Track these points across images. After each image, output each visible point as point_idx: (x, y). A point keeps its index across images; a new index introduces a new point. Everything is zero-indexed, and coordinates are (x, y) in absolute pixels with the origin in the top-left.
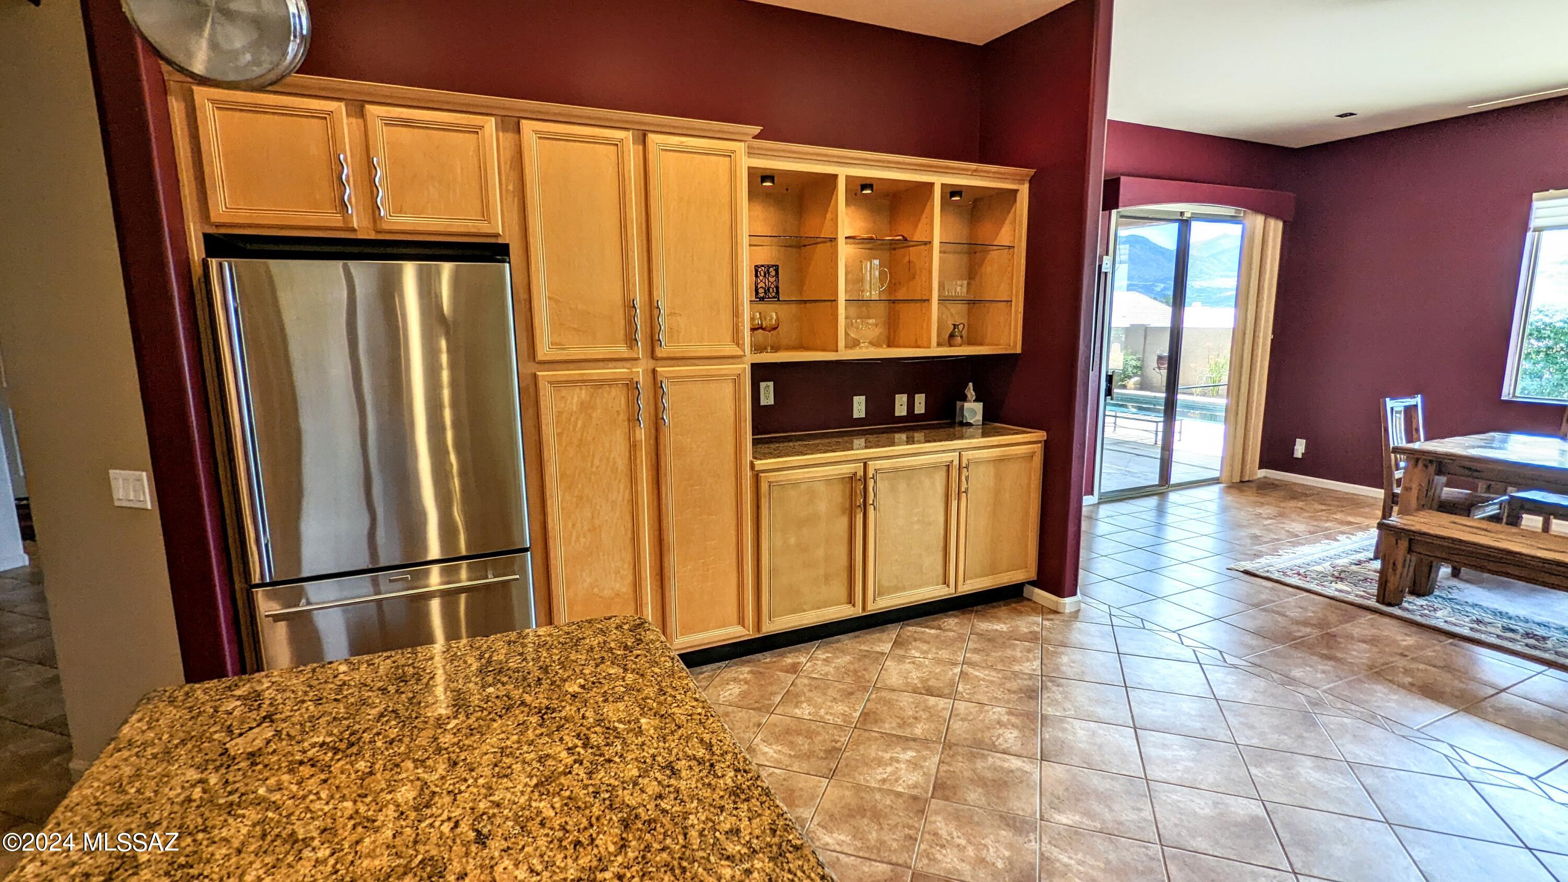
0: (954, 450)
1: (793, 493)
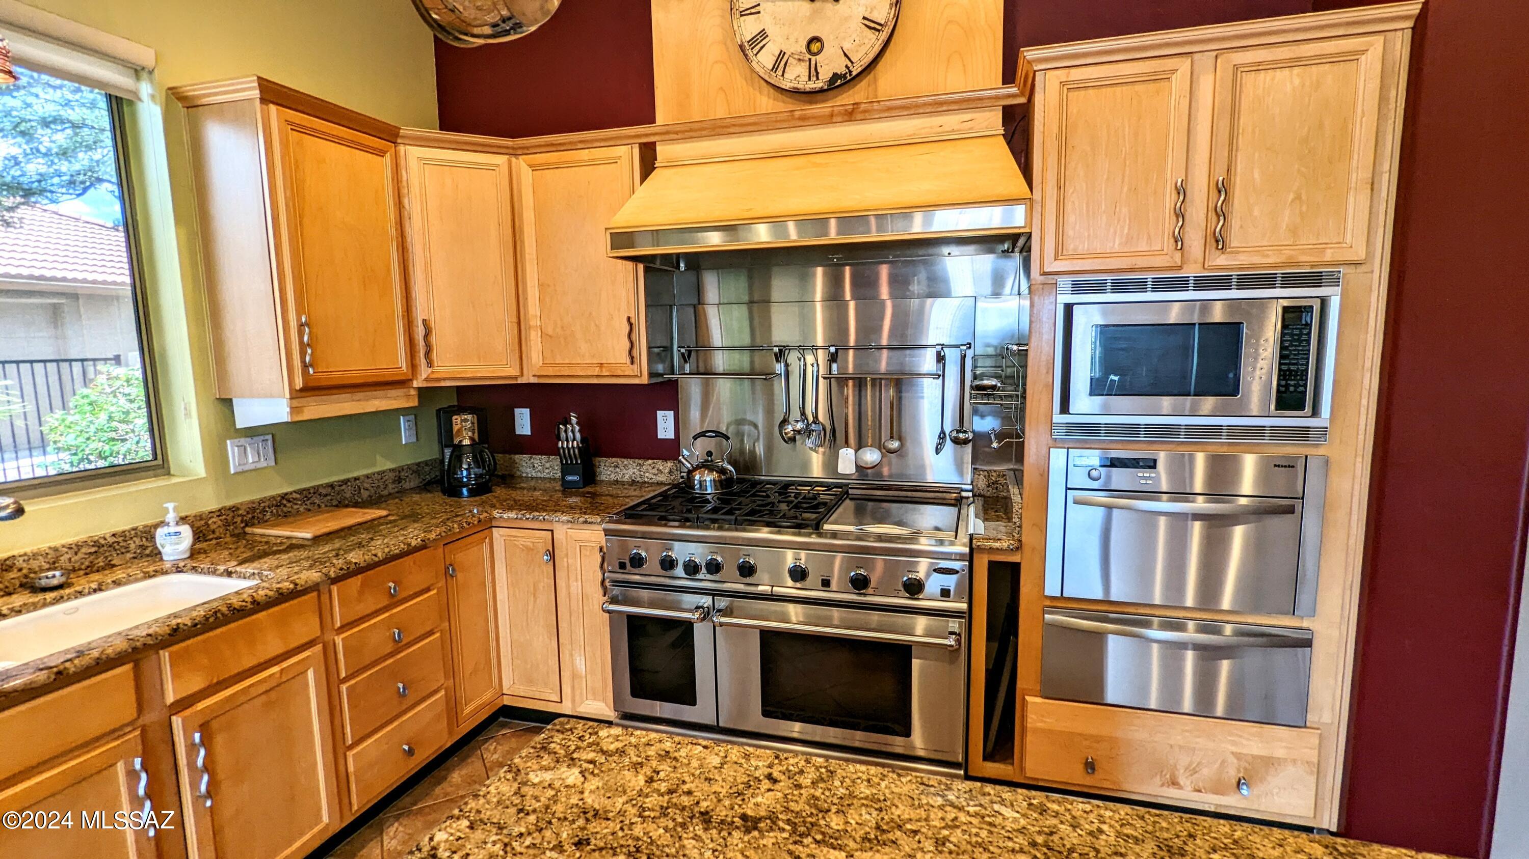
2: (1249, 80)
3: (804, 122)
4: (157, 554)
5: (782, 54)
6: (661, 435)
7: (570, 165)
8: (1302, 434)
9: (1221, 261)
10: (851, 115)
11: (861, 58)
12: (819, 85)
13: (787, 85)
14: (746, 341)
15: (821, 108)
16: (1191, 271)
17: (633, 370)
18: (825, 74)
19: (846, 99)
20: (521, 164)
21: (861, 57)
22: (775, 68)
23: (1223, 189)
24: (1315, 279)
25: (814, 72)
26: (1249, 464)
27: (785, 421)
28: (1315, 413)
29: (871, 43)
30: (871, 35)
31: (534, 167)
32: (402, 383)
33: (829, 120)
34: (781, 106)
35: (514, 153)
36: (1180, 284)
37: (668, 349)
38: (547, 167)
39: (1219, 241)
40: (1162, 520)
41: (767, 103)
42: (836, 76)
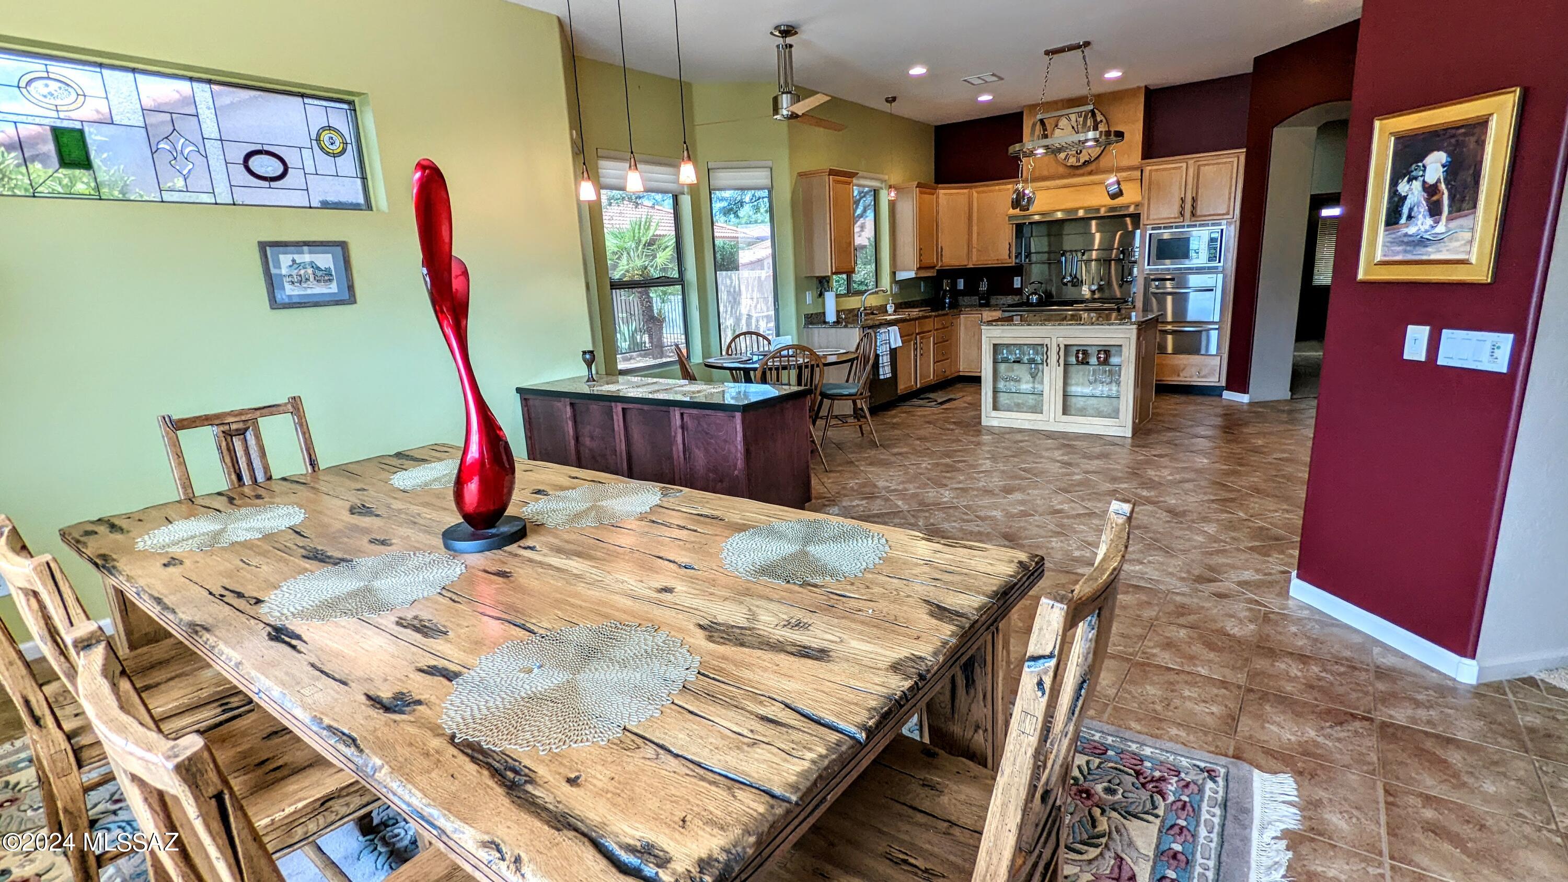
2: (1202, 168)
3: (1074, 176)
4: (887, 311)
5: (1067, 154)
6: (1015, 286)
7: (990, 191)
8: (1215, 268)
9: (1194, 220)
10: (1091, 173)
11: (1094, 155)
12: (1080, 164)
13: (1069, 164)
14: (1046, 249)
15: (1081, 171)
16: (1186, 223)
17: (1010, 261)
18: (1082, 161)
19: (1089, 168)
20: (974, 191)
22: (1066, 158)
23: (1195, 199)
24: (1219, 224)
25: (1078, 160)
27: (1064, 278)
28: (1220, 262)
29: (1098, 151)
31: (977, 192)
32: (933, 267)
33: (1083, 175)
34: (1068, 171)
35: (971, 188)
36: (1182, 227)
37: (1020, 254)
38: (984, 192)
39: (1193, 214)
41: (1061, 170)
42: (1085, 162)
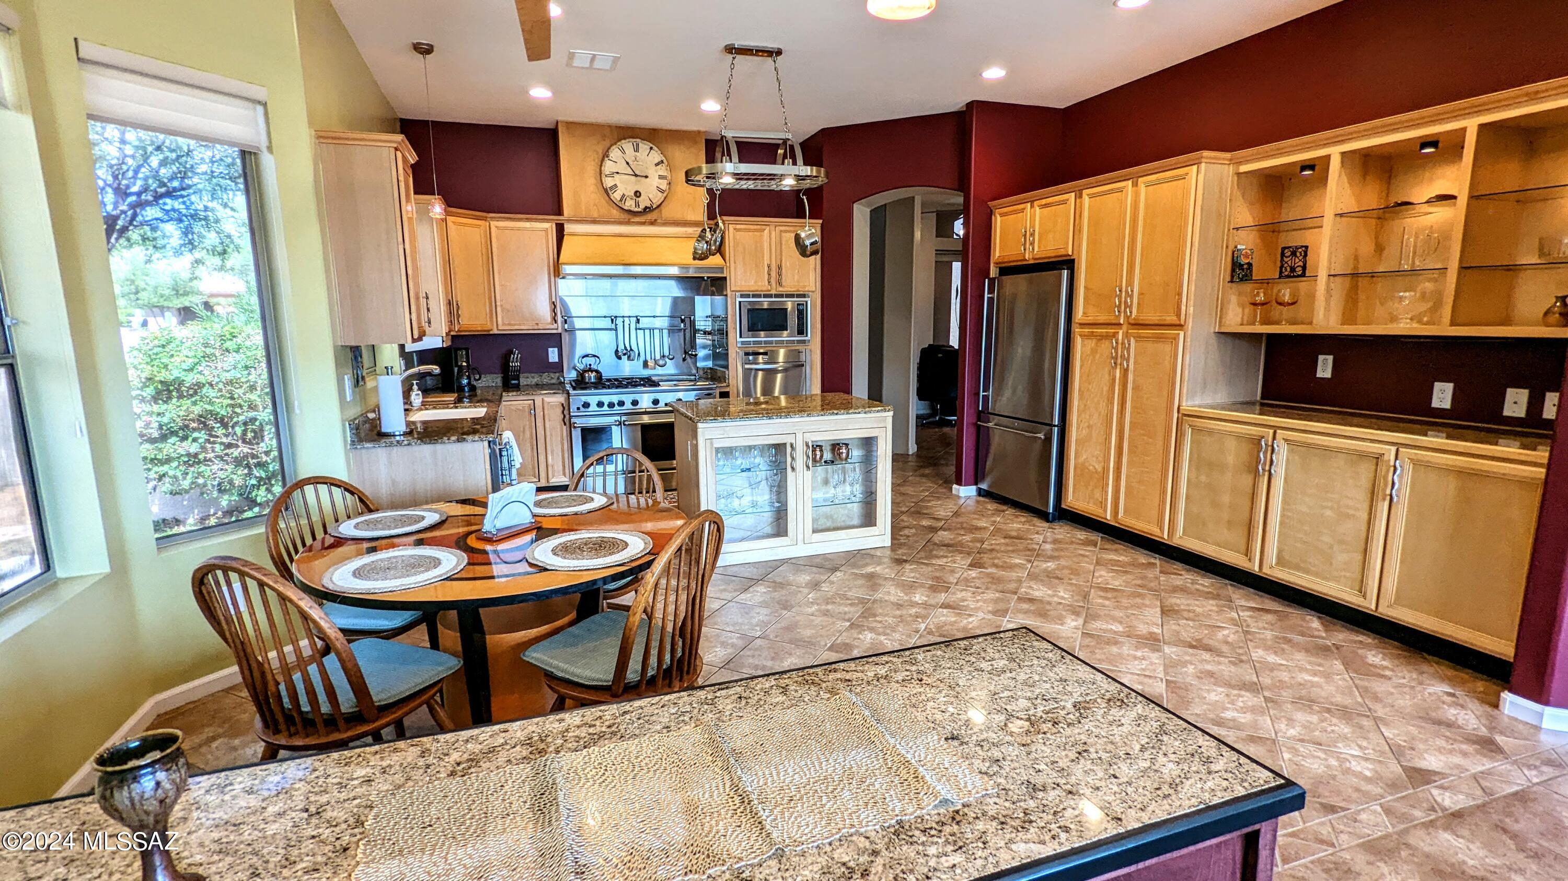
0: (1393, 444)
1: (1208, 439)
2: (784, 235)
3: (628, 223)
5: (624, 195)
6: (551, 360)
7: (517, 228)
8: (804, 342)
9: (781, 290)
10: (653, 223)
12: (640, 210)
13: (626, 208)
15: (637, 219)
16: (773, 292)
17: (555, 326)
18: (642, 206)
19: (650, 217)
20: (493, 225)
21: (656, 202)
22: (621, 200)
23: (780, 267)
24: (804, 296)
25: (637, 205)
26: (782, 352)
28: (807, 336)
29: (660, 197)
30: (660, 194)
33: (643, 223)
34: (621, 215)
35: (488, 219)
36: (770, 296)
38: (507, 228)
39: (780, 283)
40: (760, 374)
41: (615, 213)
42: (646, 208)
